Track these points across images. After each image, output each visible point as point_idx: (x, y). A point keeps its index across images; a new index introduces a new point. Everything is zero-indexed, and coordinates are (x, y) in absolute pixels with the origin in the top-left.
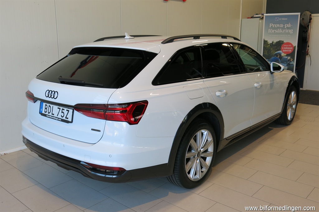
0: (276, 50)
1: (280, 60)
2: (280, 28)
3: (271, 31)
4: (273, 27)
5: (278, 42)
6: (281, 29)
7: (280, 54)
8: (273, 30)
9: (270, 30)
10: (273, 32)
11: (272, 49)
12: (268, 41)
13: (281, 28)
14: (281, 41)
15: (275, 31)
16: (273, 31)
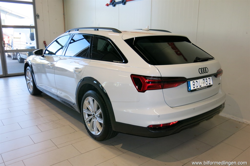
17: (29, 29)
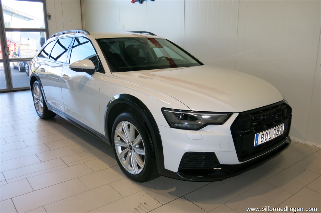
17: (39, 33)
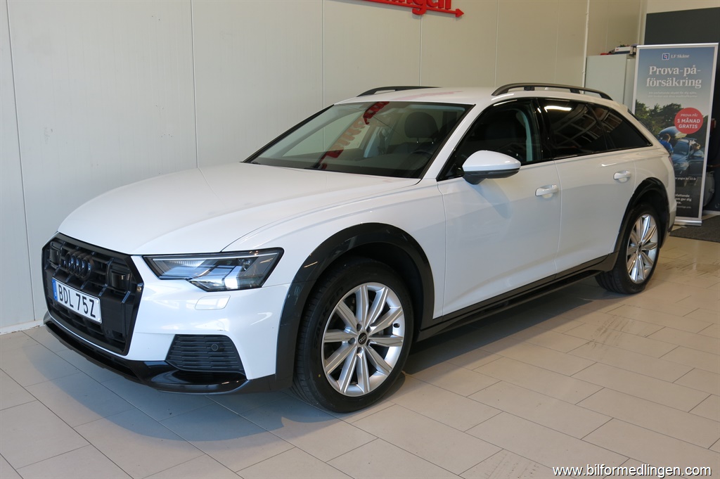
0: (664, 124)
1: (673, 146)
2: (672, 76)
3: (653, 82)
4: (658, 73)
5: (667, 106)
6: (674, 79)
7: (672, 134)
8: (658, 81)
9: (650, 80)
10: (658, 85)
11: (653, 122)
12: (646, 106)
13: (676, 76)
14: (675, 105)
15: (660, 83)
16: (657, 83)
